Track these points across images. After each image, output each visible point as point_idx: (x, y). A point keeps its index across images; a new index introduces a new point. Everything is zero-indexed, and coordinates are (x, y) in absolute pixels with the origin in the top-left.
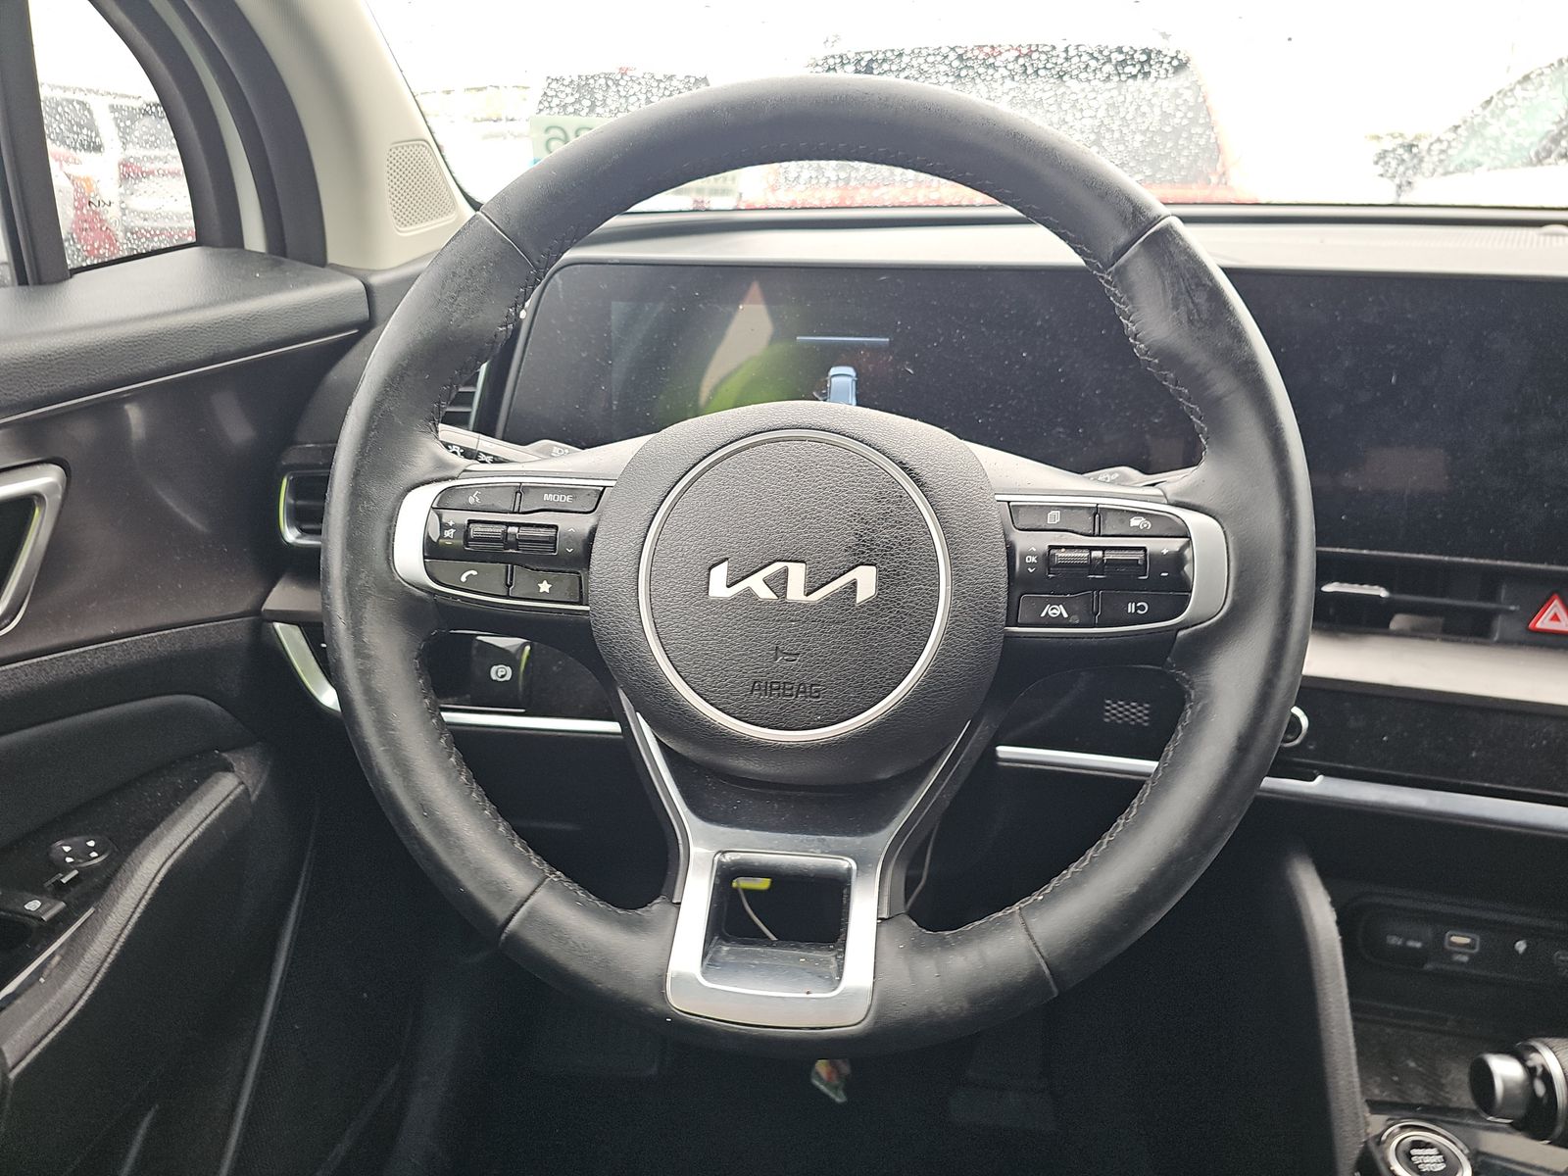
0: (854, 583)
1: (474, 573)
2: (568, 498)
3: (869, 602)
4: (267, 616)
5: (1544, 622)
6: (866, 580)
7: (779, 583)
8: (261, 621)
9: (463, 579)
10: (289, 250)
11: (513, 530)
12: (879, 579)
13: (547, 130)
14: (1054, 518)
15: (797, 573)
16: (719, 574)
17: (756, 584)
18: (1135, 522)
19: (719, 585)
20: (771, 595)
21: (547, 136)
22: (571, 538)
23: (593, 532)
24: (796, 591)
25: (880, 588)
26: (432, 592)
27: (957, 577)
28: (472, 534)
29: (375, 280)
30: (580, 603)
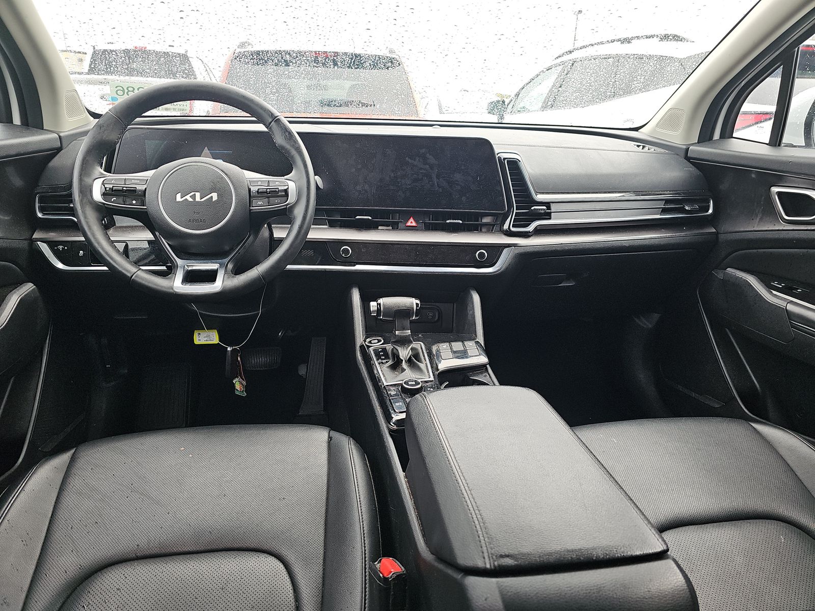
0: (212, 197)
1: (115, 199)
2: (138, 181)
3: (216, 201)
4: (34, 240)
5: (409, 224)
6: (215, 196)
7: (194, 197)
8: (32, 242)
9: (112, 200)
10: (29, 125)
11: (124, 188)
12: (218, 196)
13: (116, 87)
14: (259, 183)
15: (198, 195)
16: (179, 196)
17: (188, 197)
18: (277, 183)
19: (179, 198)
20: (191, 200)
21: (117, 89)
22: (140, 191)
23: (146, 189)
24: (198, 199)
25: (218, 197)
26: (104, 204)
27: (236, 196)
28: (114, 189)
29: (61, 134)
30: (144, 206)
